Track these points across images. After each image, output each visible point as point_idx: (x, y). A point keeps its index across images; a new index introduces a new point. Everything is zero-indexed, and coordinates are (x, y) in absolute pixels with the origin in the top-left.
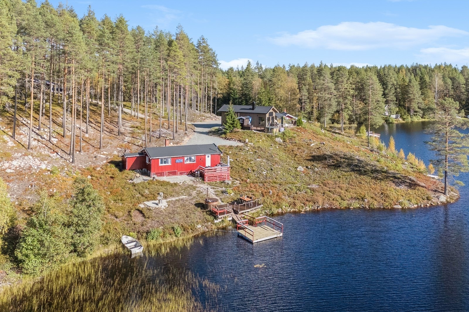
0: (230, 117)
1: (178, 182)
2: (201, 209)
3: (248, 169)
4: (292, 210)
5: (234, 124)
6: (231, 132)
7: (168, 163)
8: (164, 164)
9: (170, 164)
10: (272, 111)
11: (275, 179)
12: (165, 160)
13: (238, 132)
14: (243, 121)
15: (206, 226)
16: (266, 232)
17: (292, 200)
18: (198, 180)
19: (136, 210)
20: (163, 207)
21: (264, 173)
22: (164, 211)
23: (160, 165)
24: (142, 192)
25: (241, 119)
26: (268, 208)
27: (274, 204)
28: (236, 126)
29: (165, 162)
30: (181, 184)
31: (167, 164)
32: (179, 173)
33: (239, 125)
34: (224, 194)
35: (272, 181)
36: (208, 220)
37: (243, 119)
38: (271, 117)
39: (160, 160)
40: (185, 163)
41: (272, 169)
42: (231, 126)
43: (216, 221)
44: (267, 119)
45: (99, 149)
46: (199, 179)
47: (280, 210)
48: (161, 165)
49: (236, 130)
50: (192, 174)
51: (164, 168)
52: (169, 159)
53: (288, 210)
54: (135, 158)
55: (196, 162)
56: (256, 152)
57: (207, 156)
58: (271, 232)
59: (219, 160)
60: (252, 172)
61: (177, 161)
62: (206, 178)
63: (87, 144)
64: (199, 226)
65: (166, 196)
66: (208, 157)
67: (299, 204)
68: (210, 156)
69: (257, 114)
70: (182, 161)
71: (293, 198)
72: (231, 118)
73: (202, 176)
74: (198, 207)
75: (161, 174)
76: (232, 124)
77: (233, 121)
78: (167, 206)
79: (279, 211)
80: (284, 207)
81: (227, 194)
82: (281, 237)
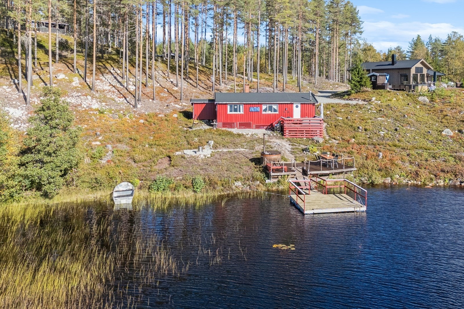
0: (356, 73)
1: (244, 134)
2: (255, 164)
3: (358, 128)
4: (410, 182)
5: (361, 81)
6: (357, 93)
7: (240, 111)
8: (233, 113)
9: (242, 112)
10: (421, 66)
11: (397, 142)
12: (236, 107)
13: (367, 91)
14: (376, 79)
15: (249, 185)
16: (339, 202)
17: (415, 168)
18: (275, 134)
19: (168, 156)
20: (202, 156)
21: (382, 133)
22: (200, 161)
23: (229, 113)
24: (190, 140)
25: (373, 75)
26: (366, 175)
27: (380, 170)
28: (364, 84)
29: (236, 110)
30: (248, 136)
31: (238, 113)
32: (254, 126)
33: (369, 83)
34: (304, 152)
35: (391, 143)
36: (255, 177)
37: (376, 76)
38: (419, 74)
39: (229, 107)
40: (263, 113)
41: (396, 130)
42: (357, 84)
43: (268, 181)
44: (412, 75)
45: (179, 101)
46: (277, 134)
47: (388, 180)
48: (231, 113)
49: (365, 89)
50: (271, 128)
51: (234, 117)
52: (241, 107)
53: (404, 181)
54: (204, 105)
55: (279, 112)
56: (381, 110)
57: (294, 105)
58: (346, 203)
59: (314, 113)
60: (364, 131)
61: (252, 109)
62: (287, 132)
63: (171, 95)
64: (239, 184)
65: (217, 146)
66: (297, 107)
67: (424, 175)
68: (299, 106)
69: (398, 71)
70: (258, 109)
71: (418, 165)
72: (358, 74)
73: (282, 130)
74: (252, 162)
75: (231, 125)
76: (359, 82)
77: (361, 78)
78: (209, 156)
79: (387, 182)
80: (397, 176)
81: (309, 152)
82: (363, 212)
